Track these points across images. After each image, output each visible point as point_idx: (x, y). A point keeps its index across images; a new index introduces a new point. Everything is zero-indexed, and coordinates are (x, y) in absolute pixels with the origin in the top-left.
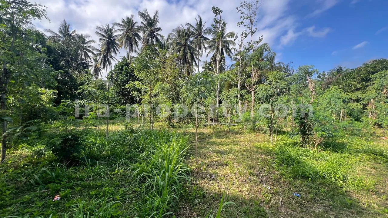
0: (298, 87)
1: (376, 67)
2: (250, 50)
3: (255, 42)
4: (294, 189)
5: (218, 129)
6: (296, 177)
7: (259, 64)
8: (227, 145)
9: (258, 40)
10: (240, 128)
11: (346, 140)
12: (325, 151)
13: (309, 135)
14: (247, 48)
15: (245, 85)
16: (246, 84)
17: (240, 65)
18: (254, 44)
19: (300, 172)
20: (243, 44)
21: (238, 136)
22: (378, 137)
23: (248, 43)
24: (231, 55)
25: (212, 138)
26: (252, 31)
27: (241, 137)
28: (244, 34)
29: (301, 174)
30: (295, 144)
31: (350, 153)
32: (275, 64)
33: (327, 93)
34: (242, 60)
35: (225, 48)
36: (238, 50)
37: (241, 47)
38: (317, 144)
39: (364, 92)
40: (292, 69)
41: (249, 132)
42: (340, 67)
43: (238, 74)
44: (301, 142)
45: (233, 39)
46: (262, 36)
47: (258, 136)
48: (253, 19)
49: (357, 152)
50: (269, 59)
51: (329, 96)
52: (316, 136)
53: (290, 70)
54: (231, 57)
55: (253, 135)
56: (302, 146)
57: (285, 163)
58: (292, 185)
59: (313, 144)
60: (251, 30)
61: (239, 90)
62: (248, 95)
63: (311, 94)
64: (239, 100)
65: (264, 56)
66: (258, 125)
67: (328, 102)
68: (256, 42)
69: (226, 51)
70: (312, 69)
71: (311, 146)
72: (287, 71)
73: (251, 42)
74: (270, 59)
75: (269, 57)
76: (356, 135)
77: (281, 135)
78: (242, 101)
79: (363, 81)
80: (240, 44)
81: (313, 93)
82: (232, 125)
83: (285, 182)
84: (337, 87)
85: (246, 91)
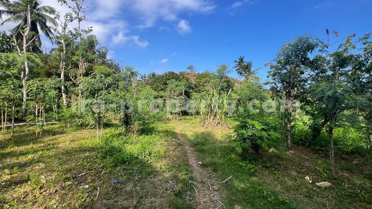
0: (124, 84)
1: (170, 76)
2: (77, 37)
3: (83, 31)
4: (112, 177)
5: (24, 131)
6: (117, 165)
7: (86, 56)
8: (36, 151)
9: (87, 30)
10: (62, 126)
11: (155, 125)
12: (142, 135)
13: (131, 125)
14: (73, 34)
15: (68, 75)
16: (70, 74)
17: (64, 51)
18: (82, 32)
19: (120, 159)
20: (67, 28)
21: (57, 136)
22: (171, 120)
23: (75, 29)
24: (51, 35)
25: (7, 147)
26: (80, 17)
27: (61, 137)
28: (69, 17)
29: (121, 161)
30: (120, 134)
31: (156, 134)
32: (107, 60)
33: (144, 91)
34: (67, 45)
35: (39, 23)
36: (61, 33)
37: (65, 30)
38: (136, 131)
39: (164, 92)
40: (122, 68)
41: (73, 129)
42: (154, 73)
43: (60, 62)
44: (125, 132)
45: (52, 16)
46: (91, 27)
47: (85, 133)
48: (81, 5)
49: (159, 132)
50: (101, 53)
51: (145, 93)
52: (136, 125)
53: (121, 68)
54: (51, 38)
55: (79, 132)
56: (125, 135)
57: (108, 154)
58: (111, 174)
59: (134, 132)
60: (78, 15)
61: (63, 81)
62: (74, 88)
63: (134, 91)
64: (63, 92)
65: (96, 49)
66: (81, 121)
67: (145, 98)
68: (85, 31)
69: (42, 28)
70: (134, 71)
71: (132, 134)
72: (118, 69)
73: (78, 28)
74: (103, 53)
75: (101, 51)
76: (160, 120)
77: (109, 128)
78: (67, 94)
79: (165, 85)
80: (64, 26)
81: (135, 90)
82: (50, 124)
83: (106, 173)
84: (150, 87)
85: (71, 83)
